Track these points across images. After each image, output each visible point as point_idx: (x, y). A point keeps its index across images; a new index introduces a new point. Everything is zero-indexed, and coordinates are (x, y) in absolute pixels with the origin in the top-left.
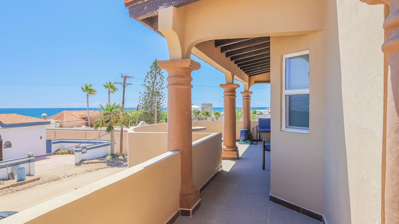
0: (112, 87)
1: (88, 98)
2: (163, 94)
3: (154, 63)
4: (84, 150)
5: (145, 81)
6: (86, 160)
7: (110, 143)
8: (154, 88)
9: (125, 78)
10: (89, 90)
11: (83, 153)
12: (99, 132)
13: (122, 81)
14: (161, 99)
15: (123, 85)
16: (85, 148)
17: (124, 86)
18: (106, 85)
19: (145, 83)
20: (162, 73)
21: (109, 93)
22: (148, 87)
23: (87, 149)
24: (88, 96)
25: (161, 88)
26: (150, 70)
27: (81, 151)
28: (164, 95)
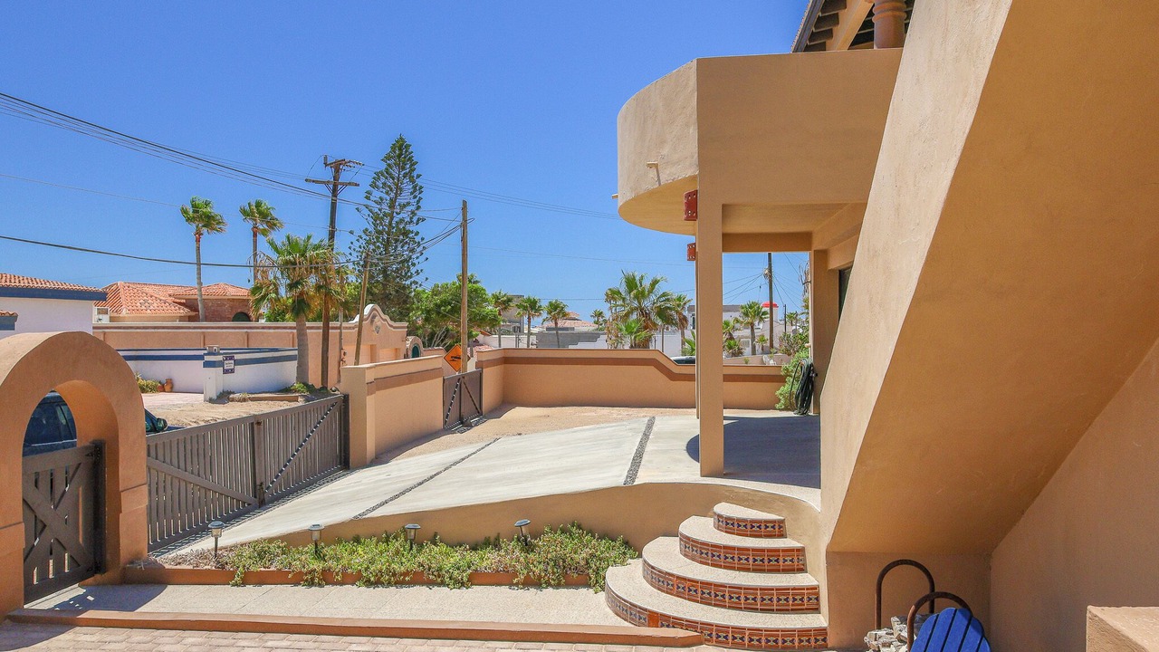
0: (264, 215)
1: (198, 241)
2: (418, 239)
3: (393, 148)
4: (229, 365)
5: (368, 198)
6: (234, 393)
7: (296, 352)
8: (392, 219)
9: (337, 166)
10: (204, 219)
11: (226, 372)
12: (245, 330)
13: (328, 174)
14: (412, 251)
15: (331, 186)
16: (231, 358)
17: (335, 192)
18: (247, 208)
19: (369, 203)
20: (418, 176)
21: (255, 235)
22: (376, 218)
23: (238, 363)
24: (199, 234)
25: (415, 219)
26: (383, 166)
27: (220, 364)
28: (423, 239)
